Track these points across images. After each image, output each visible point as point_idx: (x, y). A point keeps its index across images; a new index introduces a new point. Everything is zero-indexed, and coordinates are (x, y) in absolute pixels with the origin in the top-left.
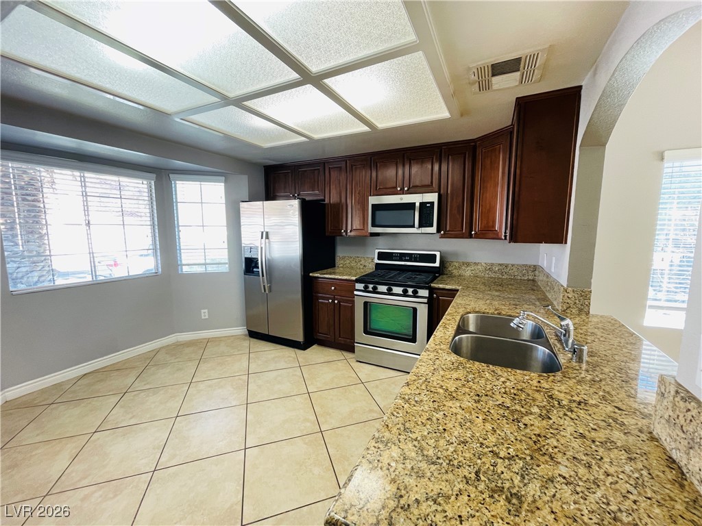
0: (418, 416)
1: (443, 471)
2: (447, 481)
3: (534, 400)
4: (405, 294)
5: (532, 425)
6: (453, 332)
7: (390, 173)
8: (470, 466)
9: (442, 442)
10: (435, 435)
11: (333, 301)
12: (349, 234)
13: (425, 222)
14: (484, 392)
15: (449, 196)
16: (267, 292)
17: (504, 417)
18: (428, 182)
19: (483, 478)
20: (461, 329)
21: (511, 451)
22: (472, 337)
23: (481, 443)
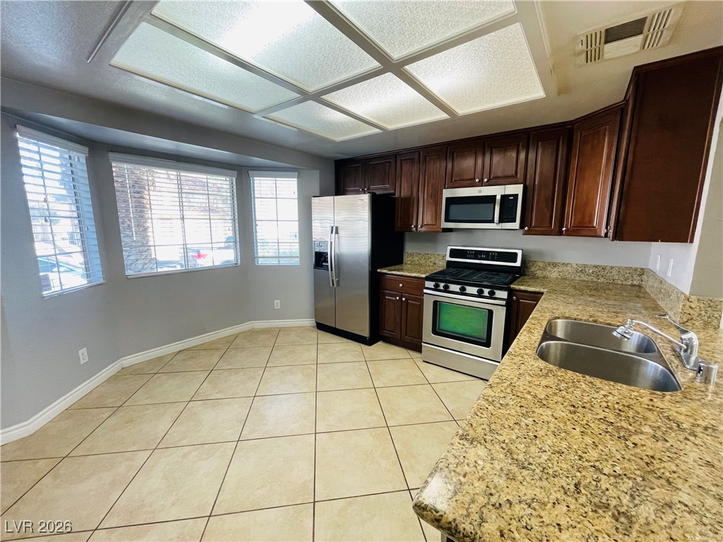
0: (504, 419)
1: (536, 477)
2: (541, 488)
3: (645, 419)
4: (480, 294)
5: (643, 445)
6: (540, 337)
7: (467, 164)
8: (568, 477)
9: (533, 449)
10: (524, 440)
11: (401, 299)
12: (419, 229)
13: (507, 216)
14: (580, 403)
15: (537, 187)
16: (335, 286)
17: (607, 432)
18: (511, 171)
19: (583, 491)
20: (548, 335)
21: (617, 469)
22: (562, 344)
23: (580, 456)
